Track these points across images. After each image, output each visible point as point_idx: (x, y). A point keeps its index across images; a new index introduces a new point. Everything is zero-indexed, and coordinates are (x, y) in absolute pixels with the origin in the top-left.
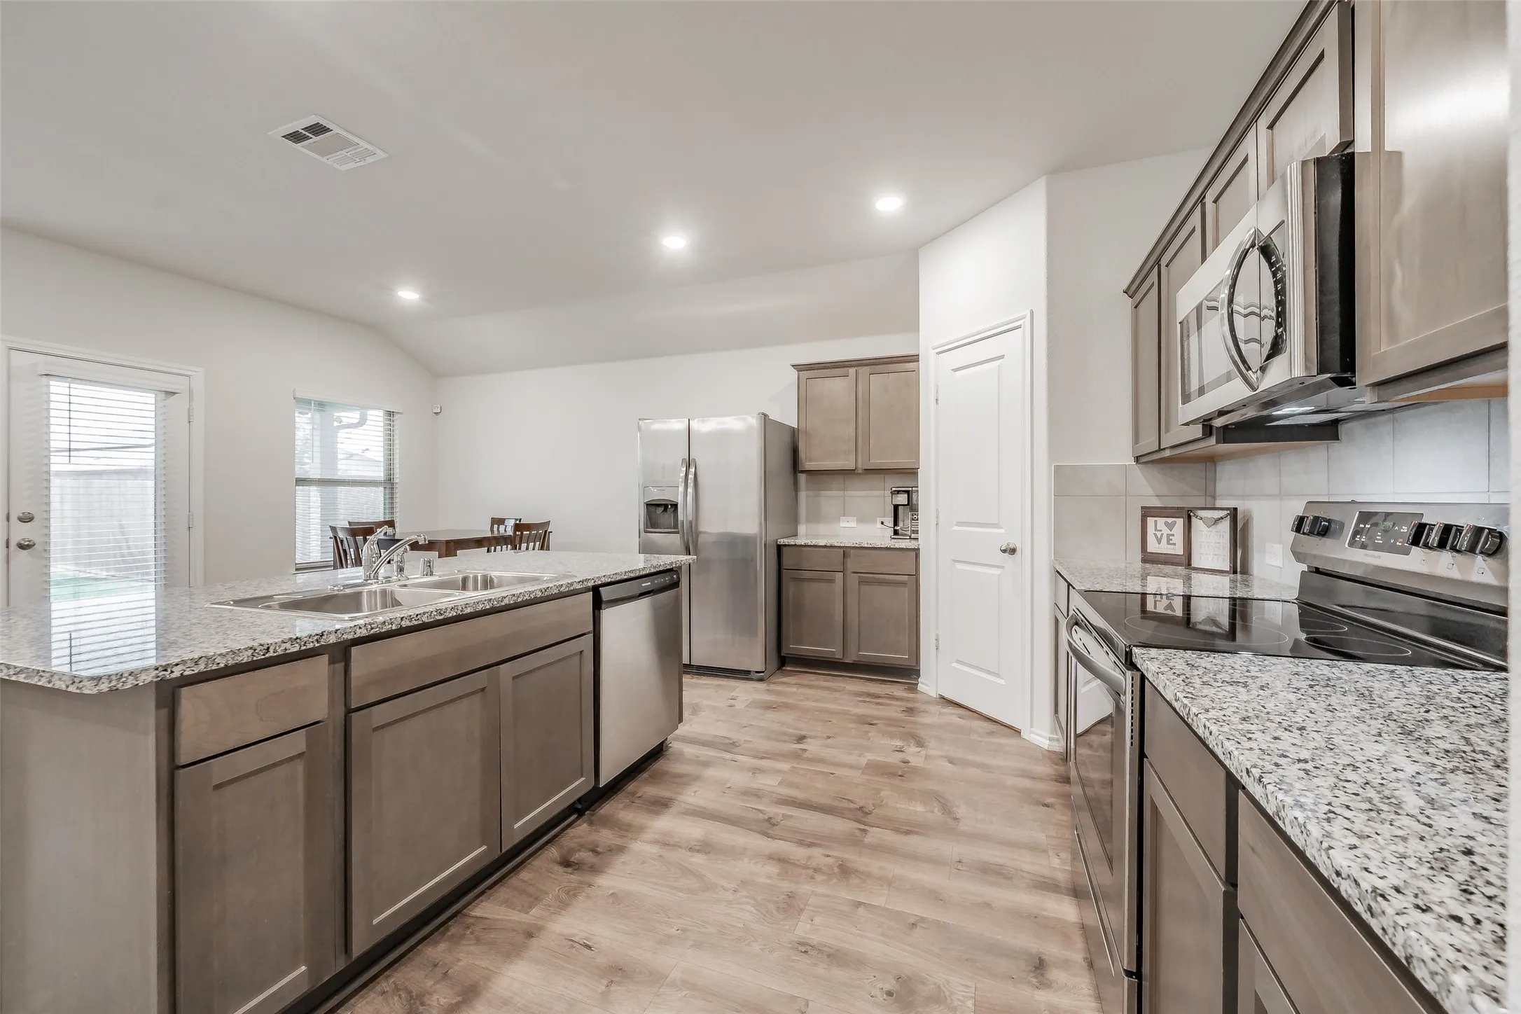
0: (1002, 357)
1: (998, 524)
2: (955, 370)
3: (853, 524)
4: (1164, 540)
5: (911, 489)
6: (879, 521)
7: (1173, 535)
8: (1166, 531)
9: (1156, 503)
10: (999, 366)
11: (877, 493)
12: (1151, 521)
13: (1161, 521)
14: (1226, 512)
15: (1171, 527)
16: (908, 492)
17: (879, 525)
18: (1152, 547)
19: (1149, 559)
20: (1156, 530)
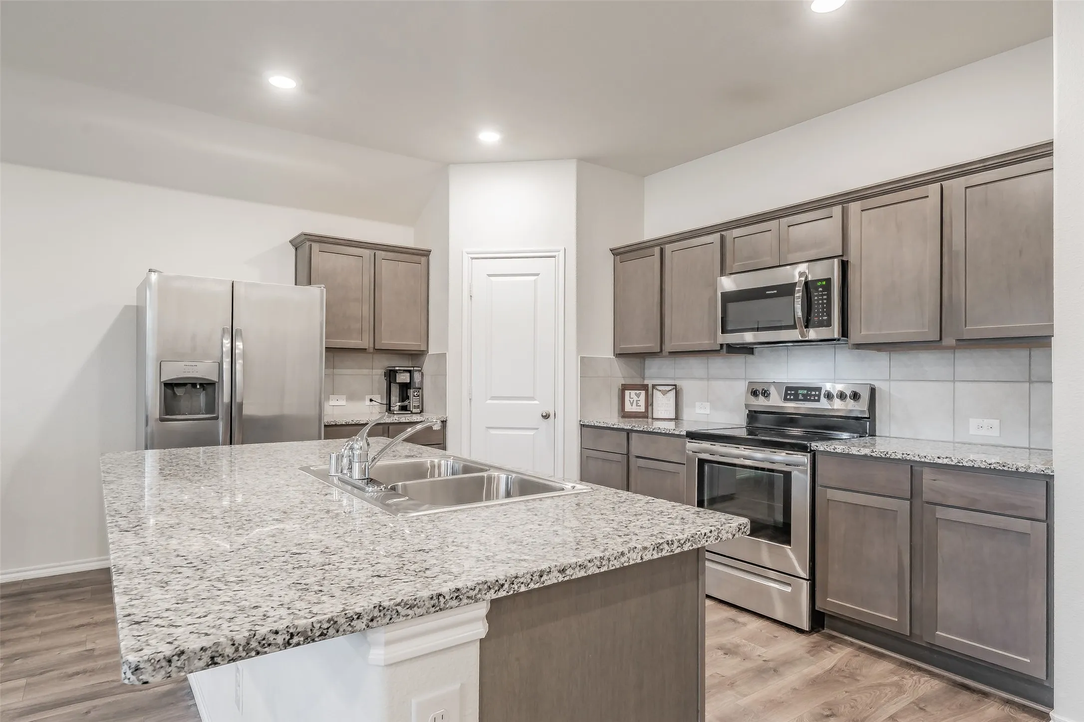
0: (537, 275)
1: (533, 397)
2: (489, 275)
3: (343, 403)
4: (635, 402)
5: (412, 369)
6: (368, 398)
7: (639, 401)
8: (635, 398)
9: (629, 382)
10: (535, 280)
11: (365, 371)
12: (627, 392)
13: (633, 392)
14: (670, 388)
15: (638, 396)
16: (410, 371)
17: (368, 402)
18: (628, 408)
19: (625, 415)
20: (630, 398)
